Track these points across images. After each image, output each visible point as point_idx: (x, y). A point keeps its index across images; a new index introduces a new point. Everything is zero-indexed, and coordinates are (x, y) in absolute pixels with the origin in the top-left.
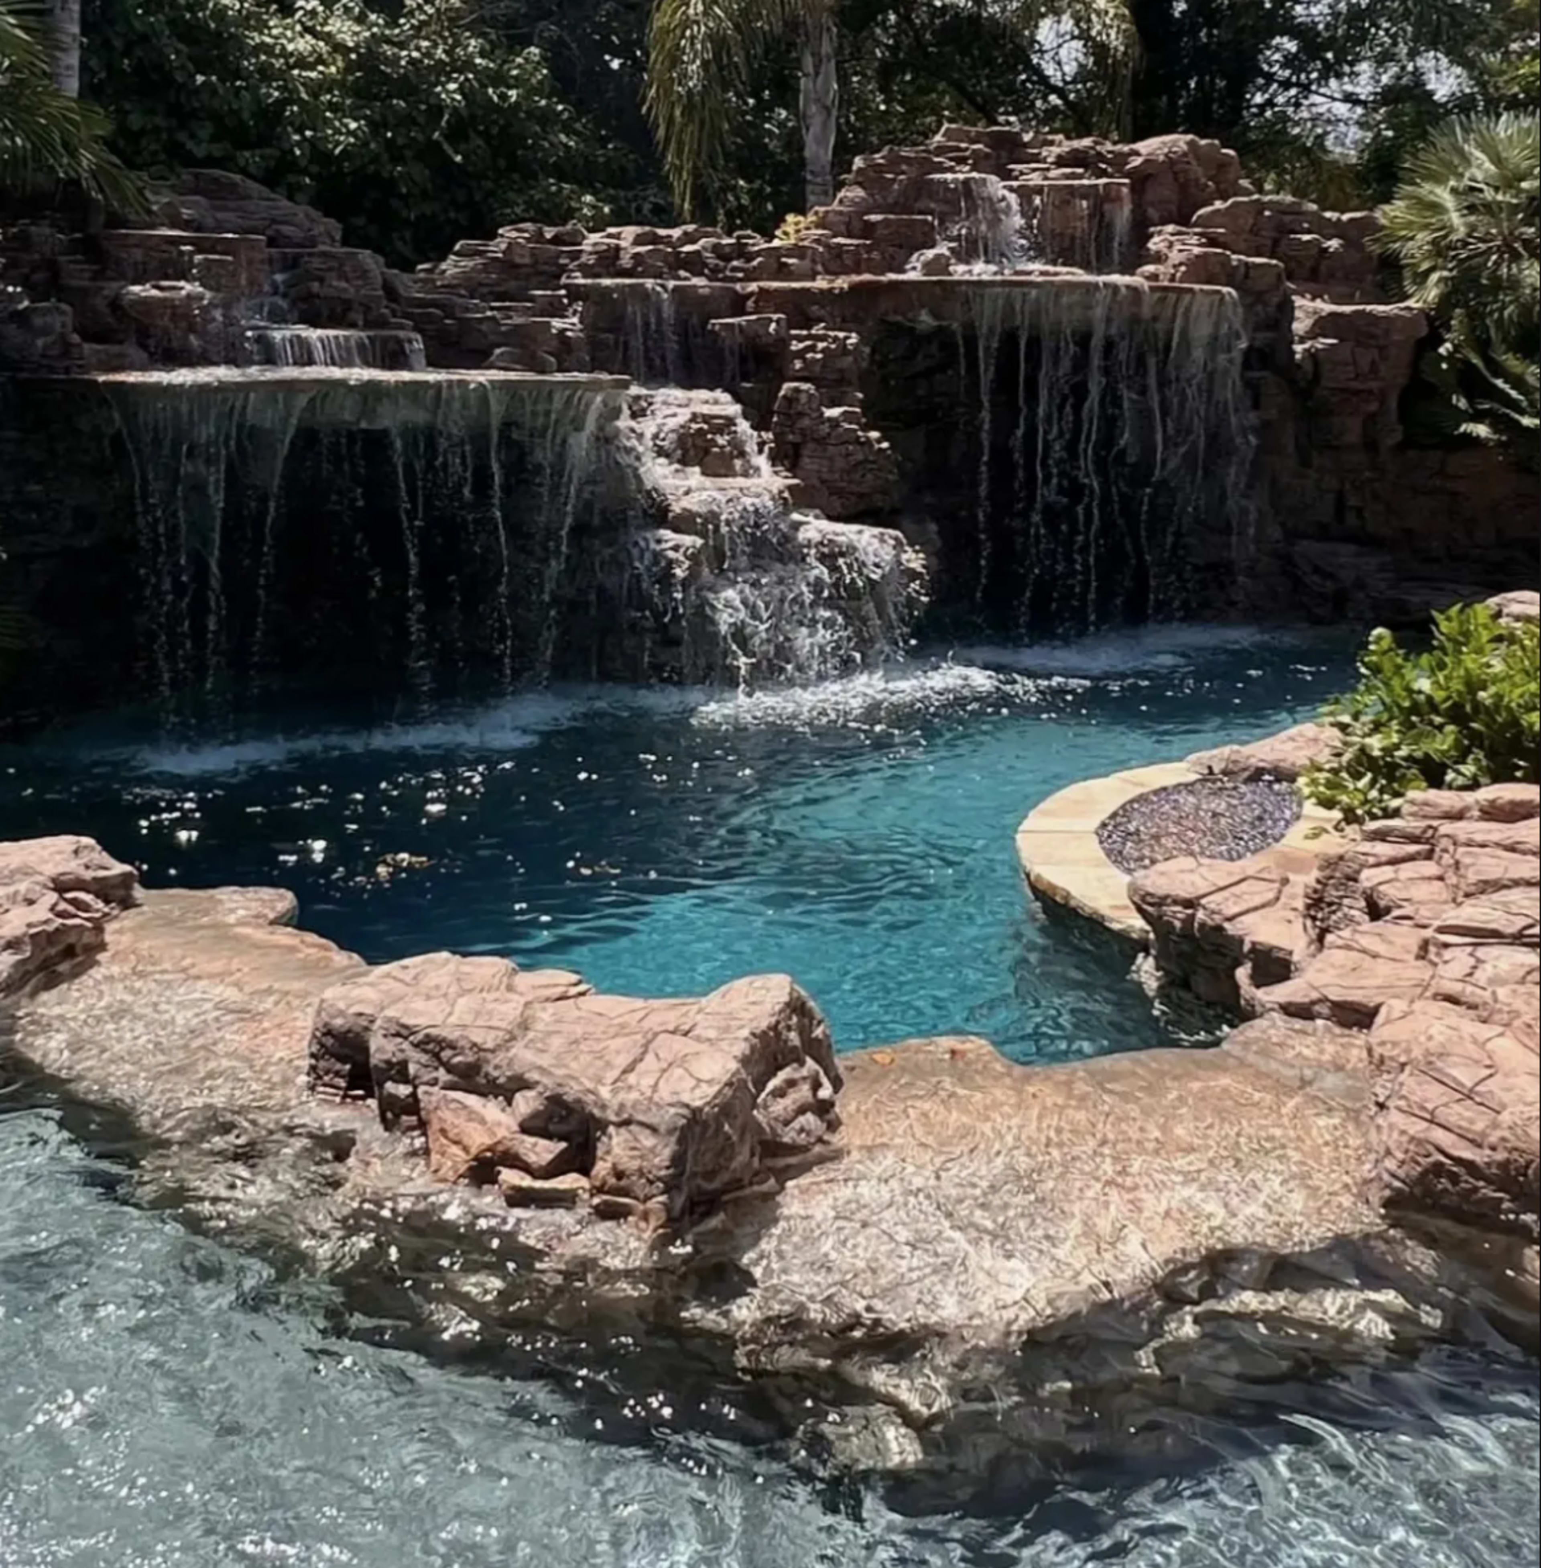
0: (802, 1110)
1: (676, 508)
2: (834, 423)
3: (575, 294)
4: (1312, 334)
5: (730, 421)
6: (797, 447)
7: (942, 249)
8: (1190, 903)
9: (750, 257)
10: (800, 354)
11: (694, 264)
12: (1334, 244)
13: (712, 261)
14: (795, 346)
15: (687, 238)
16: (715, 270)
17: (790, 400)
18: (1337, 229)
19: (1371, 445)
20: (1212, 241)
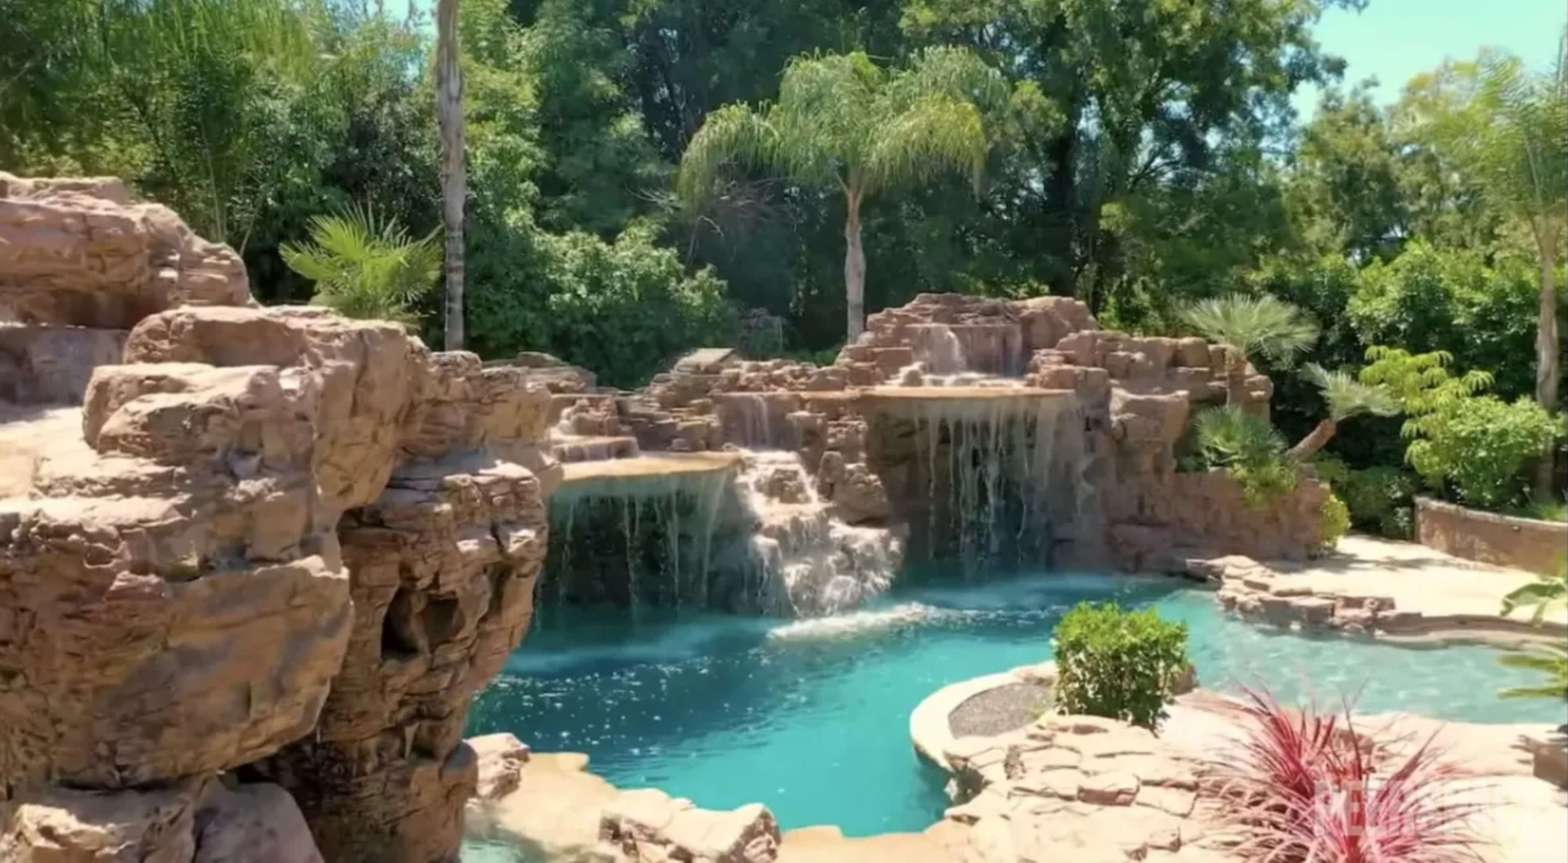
0: (762, 852)
1: (766, 525)
2: (851, 473)
3: (718, 400)
4: (1124, 411)
5: (796, 473)
6: (832, 485)
7: (916, 366)
8: (966, 759)
9: (809, 377)
10: (834, 435)
11: (779, 381)
12: (1138, 356)
13: (790, 379)
14: (831, 430)
15: (778, 367)
16: (792, 384)
17: (827, 461)
18: (1143, 348)
19: (1158, 470)
20: (1068, 360)
